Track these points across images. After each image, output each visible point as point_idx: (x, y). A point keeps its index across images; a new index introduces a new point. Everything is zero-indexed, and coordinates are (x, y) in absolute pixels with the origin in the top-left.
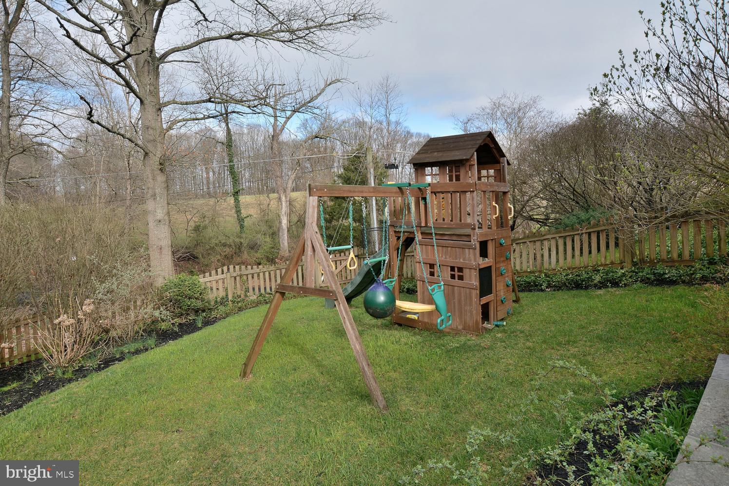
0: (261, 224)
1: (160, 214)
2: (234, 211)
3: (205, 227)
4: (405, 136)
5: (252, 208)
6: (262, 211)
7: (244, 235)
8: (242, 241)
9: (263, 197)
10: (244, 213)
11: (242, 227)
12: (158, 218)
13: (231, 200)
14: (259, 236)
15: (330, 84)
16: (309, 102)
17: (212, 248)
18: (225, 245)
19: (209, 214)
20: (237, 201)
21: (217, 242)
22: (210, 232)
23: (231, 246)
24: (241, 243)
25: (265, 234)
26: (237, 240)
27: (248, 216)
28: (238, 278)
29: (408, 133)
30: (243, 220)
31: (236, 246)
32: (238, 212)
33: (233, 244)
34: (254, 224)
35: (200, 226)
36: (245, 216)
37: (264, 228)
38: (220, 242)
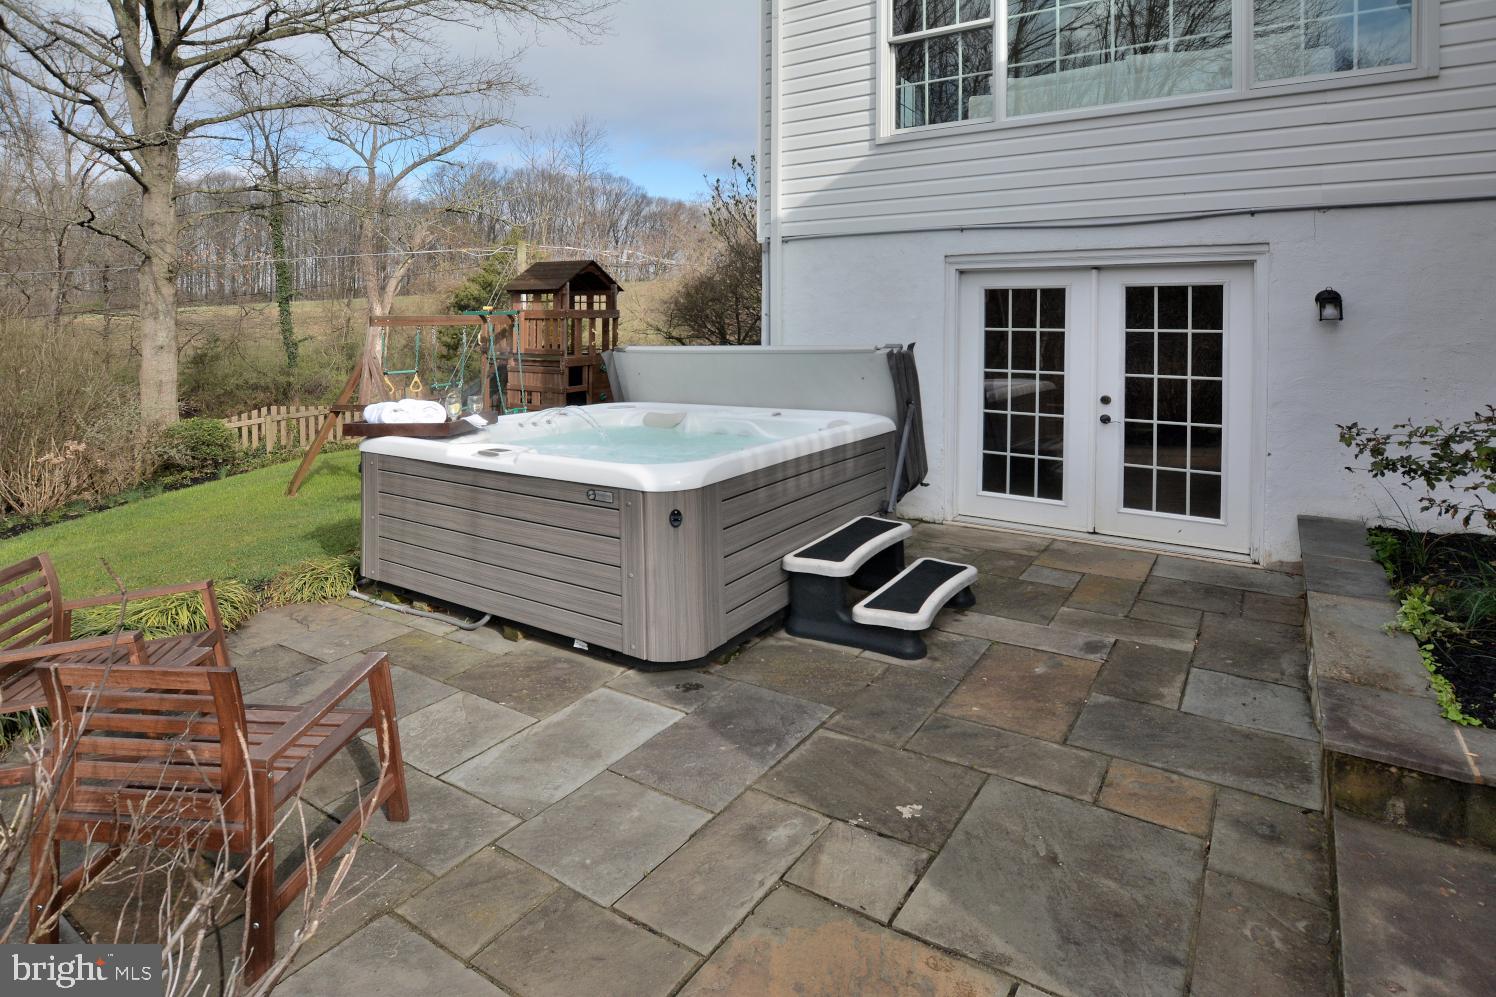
0: (332, 351)
1: (163, 337)
2: (277, 329)
3: (217, 357)
4: (637, 201)
5: (316, 324)
6: (336, 329)
7: (296, 371)
8: (292, 379)
9: (339, 307)
10: (298, 333)
11: (292, 357)
12: (160, 343)
13: (274, 309)
14: (327, 371)
15: (480, 127)
16: (439, 154)
17: (229, 394)
18: (255, 387)
19: (225, 335)
20: (285, 312)
21: (240, 382)
22: (224, 367)
23: (268, 388)
24: (289, 384)
25: (338, 369)
26: (282, 379)
27: (306, 339)
28: (283, 424)
29: (644, 197)
30: (296, 344)
31: (277, 389)
32: (287, 330)
33: (271, 386)
34: (317, 352)
35: (206, 355)
36: (300, 338)
37: (338, 358)
38: (247, 383)
